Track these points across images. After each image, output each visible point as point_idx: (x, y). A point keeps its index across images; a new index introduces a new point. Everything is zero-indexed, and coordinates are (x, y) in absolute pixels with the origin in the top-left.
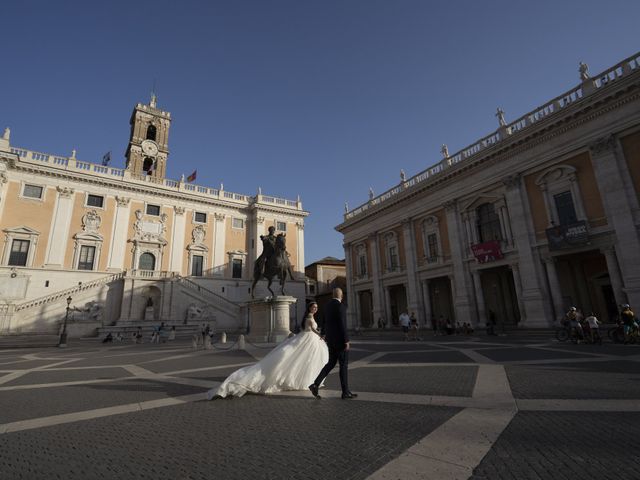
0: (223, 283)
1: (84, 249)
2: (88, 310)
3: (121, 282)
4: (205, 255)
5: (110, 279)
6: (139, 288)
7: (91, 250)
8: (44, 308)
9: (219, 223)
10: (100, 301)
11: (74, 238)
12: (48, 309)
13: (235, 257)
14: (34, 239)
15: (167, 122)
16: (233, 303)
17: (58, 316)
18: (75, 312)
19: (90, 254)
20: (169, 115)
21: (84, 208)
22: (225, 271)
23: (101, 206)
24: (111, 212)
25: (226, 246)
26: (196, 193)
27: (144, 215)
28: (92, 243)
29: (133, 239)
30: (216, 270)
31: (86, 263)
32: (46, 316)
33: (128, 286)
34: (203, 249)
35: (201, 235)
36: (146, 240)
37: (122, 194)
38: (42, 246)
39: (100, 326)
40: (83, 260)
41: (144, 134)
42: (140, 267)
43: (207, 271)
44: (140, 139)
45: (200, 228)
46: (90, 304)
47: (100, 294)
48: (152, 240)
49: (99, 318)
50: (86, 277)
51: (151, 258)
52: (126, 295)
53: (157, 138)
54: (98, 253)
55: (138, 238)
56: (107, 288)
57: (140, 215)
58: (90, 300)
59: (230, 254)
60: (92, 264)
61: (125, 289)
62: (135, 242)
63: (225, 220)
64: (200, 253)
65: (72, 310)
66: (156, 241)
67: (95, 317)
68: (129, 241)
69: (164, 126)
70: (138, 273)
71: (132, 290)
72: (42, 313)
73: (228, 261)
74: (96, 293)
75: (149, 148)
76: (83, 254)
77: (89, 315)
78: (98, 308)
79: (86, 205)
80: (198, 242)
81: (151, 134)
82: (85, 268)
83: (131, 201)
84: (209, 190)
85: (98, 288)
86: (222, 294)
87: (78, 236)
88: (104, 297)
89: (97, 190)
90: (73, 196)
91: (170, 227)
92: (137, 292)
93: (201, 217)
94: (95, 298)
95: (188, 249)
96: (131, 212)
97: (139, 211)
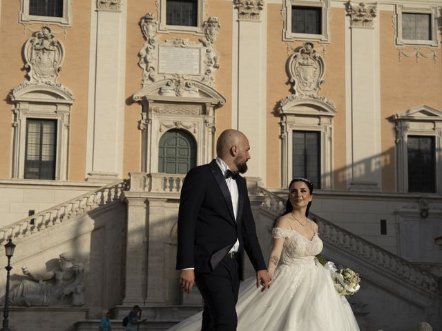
0: (384, 209)
1: (34, 128)
2: (54, 280)
3: (121, 205)
4: (326, 127)
5: (94, 201)
6: (162, 222)
7: (47, 129)
9: (360, 32)
10: (77, 257)
11: (9, 100)
13: (414, 128)
16: (414, 266)
18: (28, 283)
19: (46, 140)
21: (23, 22)
22: (386, 171)
23: (60, 15)
24: (83, 26)
25: (385, 98)
27: (160, 26)
28: (49, 112)
29: (138, 95)
30: (359, 171)
31: (39, 163)
33: (136, 218)
34: (319, 110)
35: (311, 72)
36: (170, 94)
39: (81, 317)
40: (33, 156)
42: (162, 169)
43: (336, 174)
45: (306, 50)
46: (55, 264)
47: (75, 240)
48: (186, 95)
49: (78, 300)
50: (43, 197)
51: (184, 143)
52: (134, 240)
54: (63, 133)
55: (149, 91)
56: (90, 224)
57: (151, 30)
58: (55, 254)
59: (397, 123)
60: (53, 163)
61: (132, 225)
62: (144, 103)
63: (376, 21)
64: (310, 124)
65: (16, 277)
66: (195, 95)
67: (70, 296)
68: (130, 101)
70: (157, 183)
71: (147, 229)
73: (391, 143)
74: (66, 236)
76: (33, 139)
78: (74, 274)
79: (26, 15)
80: (305, 92)
82: (40, 176)
85: (69, 224)
86: (382, 241)
87: (18, 96)
88: (86, 247)
91: (227, 55)
92: (156, 232)
93: (309, 18)
94: (64, 250)
95: (277, 112)
96: (129, 23)
97: (147, 19)
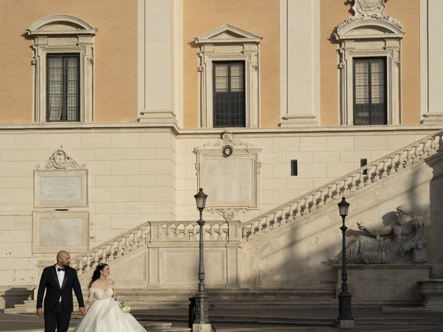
1: (361, 68)
2: (392, 235)
7: (376, 68)
8: (294, 230)
11: (334, 39)
12: (305, 230)
14: (251, 57)
17: (327, 250)
18: (364, 239)
19: (376, 80)
28: (378, 49)
31: (369, 107)
32: (304, 248)
38: (271, 71)
39: (423, 276)
40: (361, 98)
46: (392, 218)
47: (412, 191)
49: (419, 256)
50: (376, 145)
54: (393, 72)
56: (428, 173)
58: (392, 207)
60: (384, 106)
65: (352, 233)
67: (411, 252)
72: (293, 243)
76: (361, 80)
77: (396, 248)
78: (414, 228)
82: (370, 121)
85: (404, 174)
87: (342, 34)
88: (424, 199)
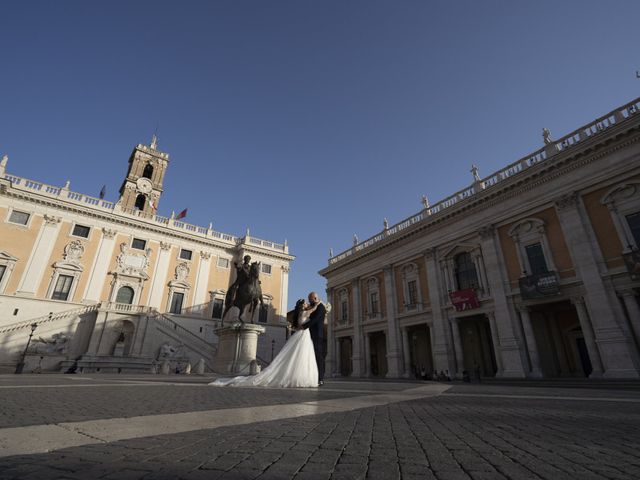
0: (202, 323)
1: (62, 279)
2: (54, 343)
3: (95, 313)
4: (186, 292)
5: (83, 311)
6: (111, 321)
7: (68, 280)
8: (8, 336)
9: (204, 262)
10: (68, 333)
11: (53, 266)
12: (12, 338)
13: (217, 296)
14: (11, 265)
15: (165, 163)
16: (210, 344)
17: (22, 346)
18: (40, 343)
19: (67, 284)
20: (167, 156)
21: (68, 237)
22: (205, 310)
23: (86, 236)
24: (96, 243)
25: (209, 285)
26: (184, 230)
27: (129, 248)
28: (71, 273)
29: (113, 272)
30: (196, 309)
31: (61, 293)
32: (9, 345)
33: (100, 319)
34: (185, 286)
35: (184, 273)
36: (127, 273)
37: (109, 226)
38: (18, 273)
39: (64, 359)
40: (58, 290)
41: (141, 172)
42: (117, 301)
43: (187, 309)
44: (136, 176)
45: (184, 265)
46: (57, 336)
47: (71, 326)
48: (133, 274)
49: (64, 352)
50: (58, 307)
51: (129, 292)
52: (98, 327)
53: (153, 177)
54: (75, 282)
55: (119, 271)
56: (79, 320)
57: (125, 248)
58: (58, 332)
59: (212, 294)
60: (67, 294)
61: (97, 322)
62: (115, 275)
63: (210, 259)
64: (181, 291)
65: (35, 341)
66: (138, 275)
67: (61, 350)
68: (109, 273)
69: (161, 167)
70: (113, 306)
71: (104, 324)
72: (5, 342)
73: (209, 300)
74: (68, 324)
75: (144, 185)
76: (60, 283)
77: (54, 348)
78: (65, 340)
79: (71, 235)
80: (181, 279)
81: (148, 172)
82: (60, 299)
83: (118, 233)
84: (197, 229)
85: (68, 320)
86: (200, 335)
87: (57, 265)
88: (74, 329)
89: (84, 221)
90: (59, 225)
91: (153, 262)
92: (108, 325)
93: (187, 254)
94: (64, 330)
95: (169, 285)
96: (116, 245)
97: (124, 244)
